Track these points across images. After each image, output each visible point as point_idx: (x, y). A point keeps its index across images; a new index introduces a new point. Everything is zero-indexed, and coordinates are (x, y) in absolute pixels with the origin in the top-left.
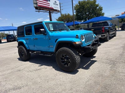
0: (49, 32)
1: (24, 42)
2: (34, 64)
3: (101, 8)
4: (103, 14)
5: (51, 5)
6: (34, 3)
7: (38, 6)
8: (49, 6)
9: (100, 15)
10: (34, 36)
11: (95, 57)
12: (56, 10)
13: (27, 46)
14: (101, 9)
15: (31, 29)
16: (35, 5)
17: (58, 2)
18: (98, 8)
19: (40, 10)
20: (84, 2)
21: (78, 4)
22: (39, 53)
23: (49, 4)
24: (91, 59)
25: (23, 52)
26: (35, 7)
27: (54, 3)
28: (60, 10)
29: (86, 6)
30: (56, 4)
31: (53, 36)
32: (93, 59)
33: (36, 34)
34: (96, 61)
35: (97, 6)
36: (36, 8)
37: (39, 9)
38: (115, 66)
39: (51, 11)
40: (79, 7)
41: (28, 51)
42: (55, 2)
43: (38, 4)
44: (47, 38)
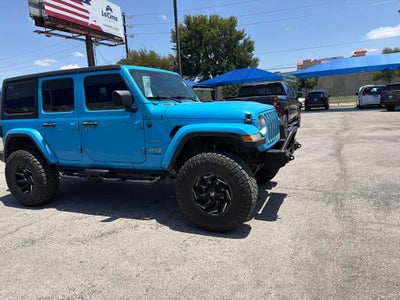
0: (146, 101)
1: (37, 135)
2: (81, 215)
3: (250, 42)
4: (256, 61)
5: (95, 16)
6: (31, 4)
7: (45, 15)
8: (88, 18)
9: (248, 64)
10: (81, 113)
11: (275, 184)
12: (110, 37)
13: (47, 150)
14: (249, 47)
15: (71, 90)
16: (36, 12)
17: (117, 11)
18: (241, 42)
19: (54, 28)
20: (203, 20)
21: (185, 25)
22: (102, 175)
23: (87, 12)
24: (269, 191)
25: (28, 175)
26: (35, 18)
27: (105, 11)
28: (123, 36)
29: (207, 35)
30: (112, 17)
31: (161, 117)
32: (274, 190)
33: (89, 107)
34: (285, 195)
35: (240, 36)
36: (39, 21)
37: (48, 27)
38: (343, 205)
39: (92, 36)
40: (186, 35)
41: (53, 169)
42: (108, 8)
43: (47, 7)
44: (137, 122)
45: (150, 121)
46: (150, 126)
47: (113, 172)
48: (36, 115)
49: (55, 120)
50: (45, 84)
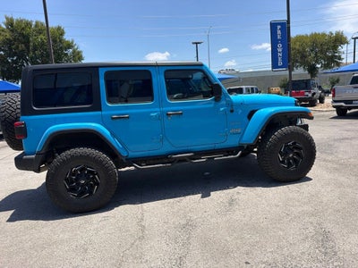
1: (104, 130)
14: (79, 56)
18: (71, 51)
44: (222, 109)
45: (232, 108)
46: (232, 111)
47: (198, 154)
48: (98, 108)
49: (128, 111)
50: (107, 74)
